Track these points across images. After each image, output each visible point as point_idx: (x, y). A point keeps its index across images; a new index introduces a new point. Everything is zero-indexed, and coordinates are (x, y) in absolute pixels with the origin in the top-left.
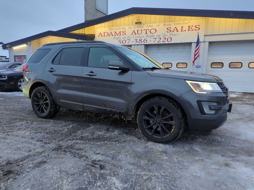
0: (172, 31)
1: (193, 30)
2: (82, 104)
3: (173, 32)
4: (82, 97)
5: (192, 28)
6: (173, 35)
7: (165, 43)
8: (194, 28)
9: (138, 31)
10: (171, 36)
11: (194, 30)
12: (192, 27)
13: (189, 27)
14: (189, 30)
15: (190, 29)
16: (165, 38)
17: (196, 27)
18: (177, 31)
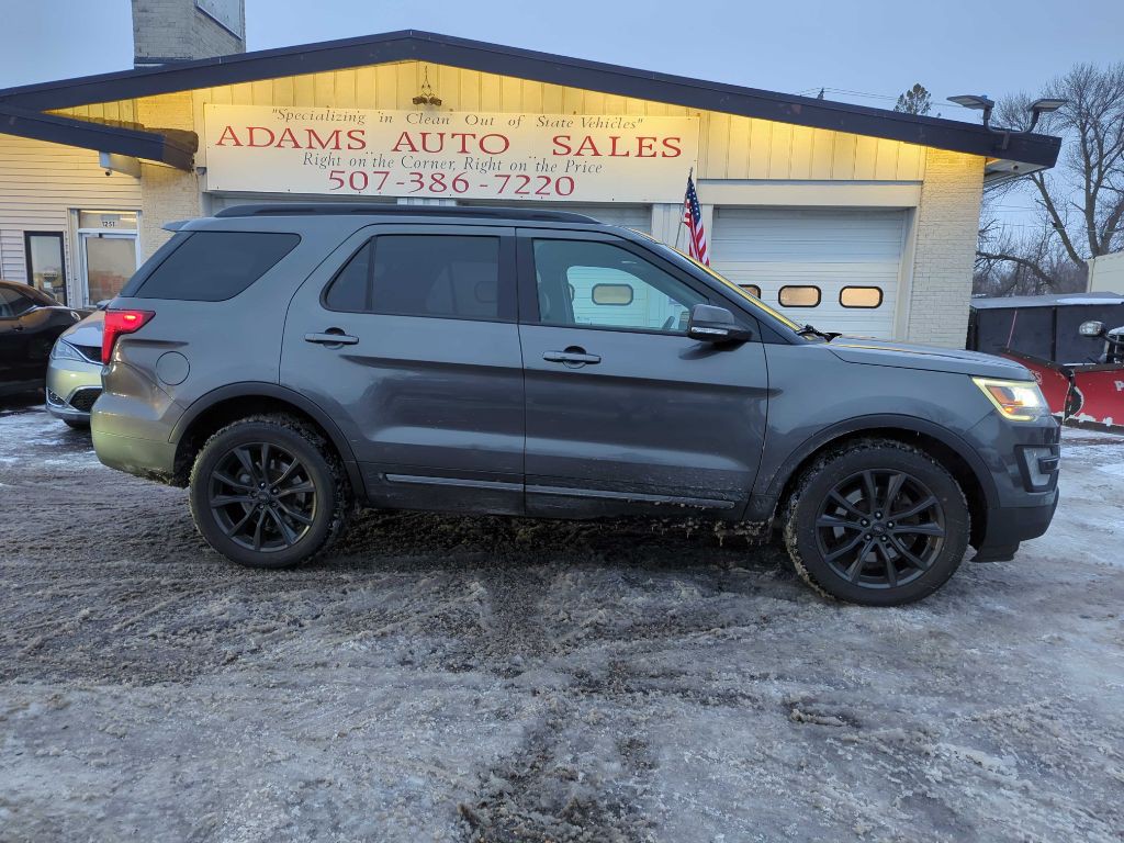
0: (575, 150)
1: (654, 155)
2: (519, 487)
3: (578, 154)
4: (524, 457)
5: (650, 147)
6: (581, 169)
7: (546, 198)
8: (659, 147)
9: (424, 135)
10: (570, 174)
11: (659, 155)
12: (652, 141)
13: (641, 139)
14: (640, 155)
15: (646, 151)
16: (549, 180)
17: (665, 142)
18: (596, 154)
